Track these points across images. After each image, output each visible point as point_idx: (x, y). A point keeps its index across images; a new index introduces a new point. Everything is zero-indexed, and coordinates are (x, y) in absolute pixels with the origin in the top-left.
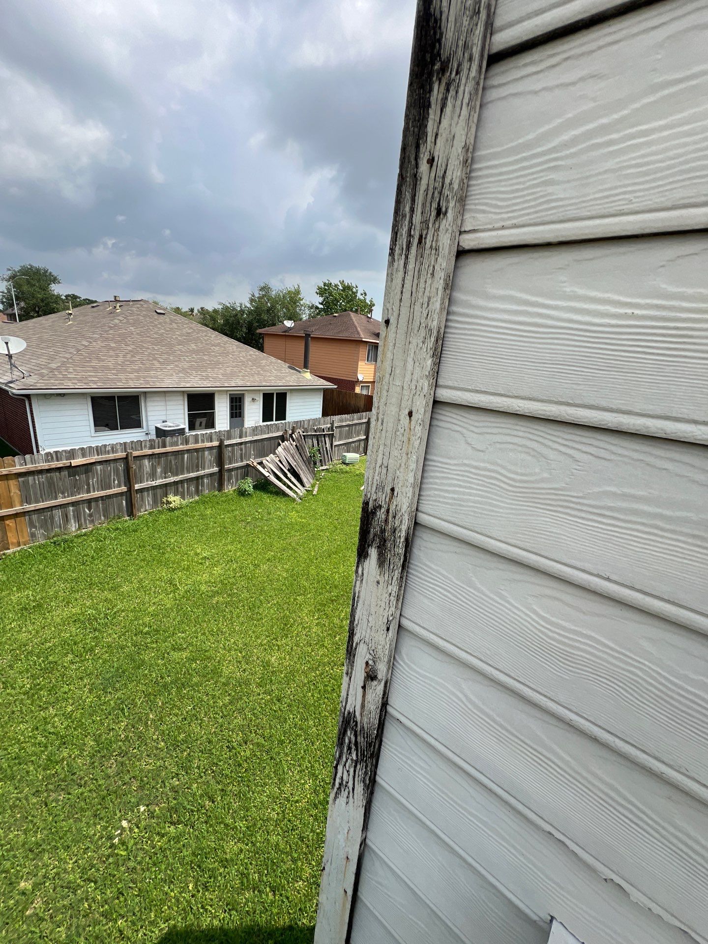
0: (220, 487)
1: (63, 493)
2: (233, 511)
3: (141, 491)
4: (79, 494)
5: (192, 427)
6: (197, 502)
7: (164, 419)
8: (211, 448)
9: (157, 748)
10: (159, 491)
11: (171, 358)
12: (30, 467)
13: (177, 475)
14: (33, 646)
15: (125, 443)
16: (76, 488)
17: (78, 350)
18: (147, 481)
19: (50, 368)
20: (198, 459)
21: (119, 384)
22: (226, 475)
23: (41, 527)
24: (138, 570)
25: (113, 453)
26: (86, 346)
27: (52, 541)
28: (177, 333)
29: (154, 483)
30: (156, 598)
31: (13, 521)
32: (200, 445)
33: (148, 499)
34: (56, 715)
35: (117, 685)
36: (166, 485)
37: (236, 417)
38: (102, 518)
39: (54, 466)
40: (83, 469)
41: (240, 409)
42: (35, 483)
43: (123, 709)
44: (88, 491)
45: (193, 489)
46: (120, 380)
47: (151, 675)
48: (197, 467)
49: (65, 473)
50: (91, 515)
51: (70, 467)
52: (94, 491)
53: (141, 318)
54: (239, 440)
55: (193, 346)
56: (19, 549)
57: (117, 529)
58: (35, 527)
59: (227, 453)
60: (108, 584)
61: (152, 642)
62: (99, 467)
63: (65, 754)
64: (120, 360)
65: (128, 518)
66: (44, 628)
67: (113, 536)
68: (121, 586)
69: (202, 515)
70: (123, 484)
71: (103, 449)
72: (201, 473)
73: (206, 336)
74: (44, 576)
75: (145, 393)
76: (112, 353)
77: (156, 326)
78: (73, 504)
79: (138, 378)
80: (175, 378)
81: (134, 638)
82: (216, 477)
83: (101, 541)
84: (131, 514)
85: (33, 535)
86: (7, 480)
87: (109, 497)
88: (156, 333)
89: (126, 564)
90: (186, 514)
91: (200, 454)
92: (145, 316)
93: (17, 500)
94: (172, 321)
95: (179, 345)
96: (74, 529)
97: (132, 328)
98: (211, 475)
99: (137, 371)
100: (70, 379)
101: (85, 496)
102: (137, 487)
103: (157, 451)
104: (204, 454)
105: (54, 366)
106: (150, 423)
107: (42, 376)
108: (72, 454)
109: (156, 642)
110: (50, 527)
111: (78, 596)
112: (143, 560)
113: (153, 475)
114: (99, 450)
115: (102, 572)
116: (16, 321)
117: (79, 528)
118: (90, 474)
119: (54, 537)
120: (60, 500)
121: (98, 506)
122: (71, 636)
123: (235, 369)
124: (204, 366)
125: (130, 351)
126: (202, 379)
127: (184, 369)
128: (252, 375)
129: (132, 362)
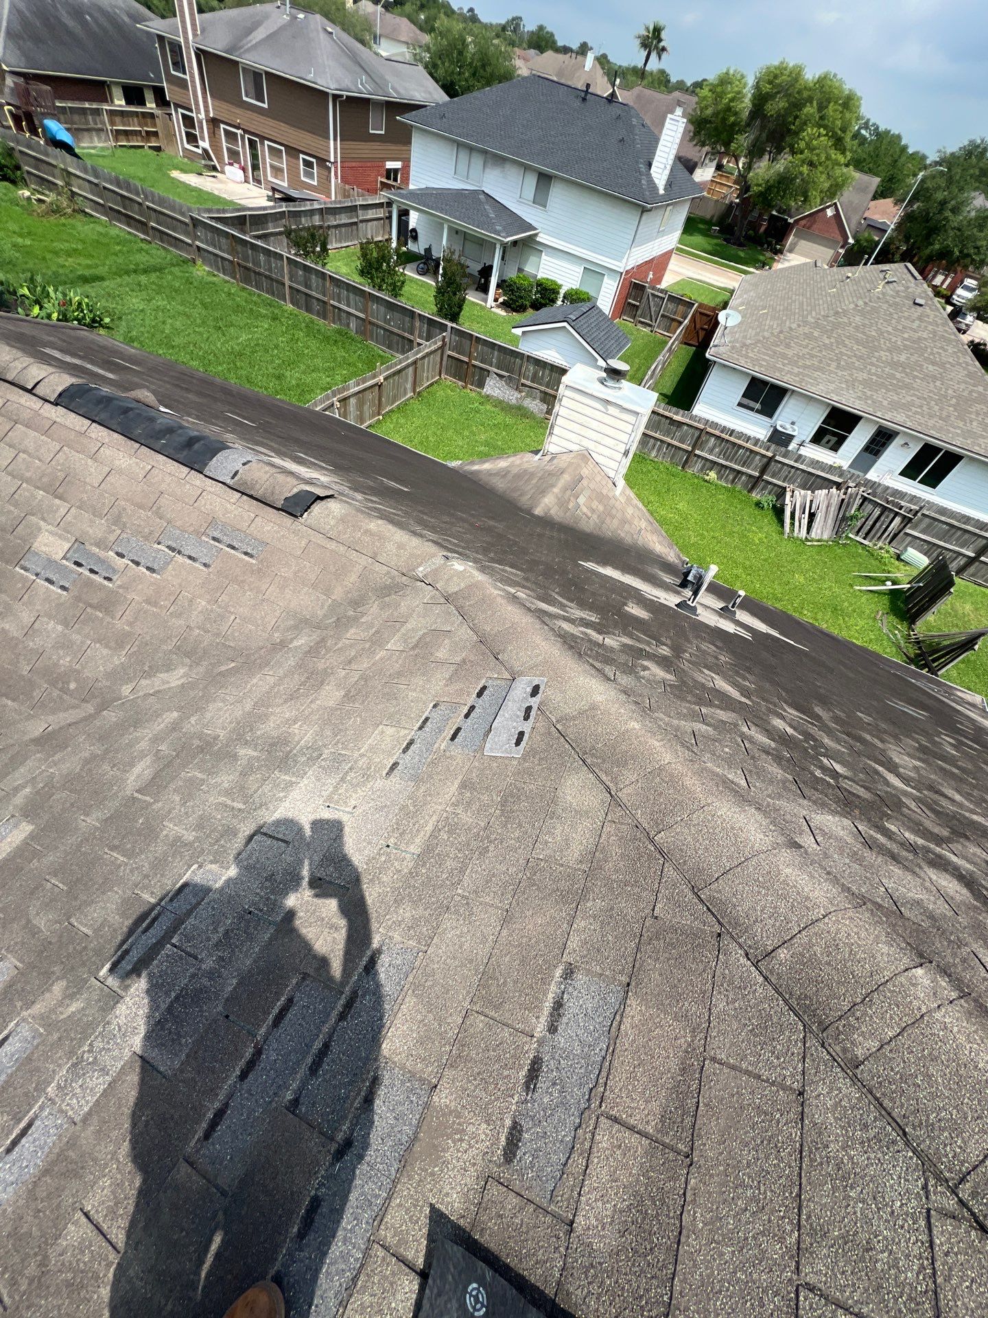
0: (750, 491)
1: (661, 432)
3: (699, 456)
4: (667, 437)
5: (817, 439)
6: (724, 487)
10: (708, 464)
11: (857, 364)
13: (726, 460)
16: (667, 433)
17: (781, 332)
18: (705, 452)
19: (744, 344)
20: (748, 458)
21: (778, 376)
22: (762, 484)
25: (698, 423)
26: (791, 329)
29: (708, 456)
32: (756, 449)
33: (699, 465)
36: (715, 463)
37: (870, 453)
38: (669, 458)
39: (665, 414)
40: (677, 424)
41: (882, 446)
44: (672, 438)
45: (731, 477)
48: (744, 463)
49: (668, 421)
50: (665, 453)
52: (674, 440)
54: (792, 463)
57: (672, 471)
59: (775, 467)
62: (685, 428)
65: (680, 468)
72: (744, 469)
75: (793, 391)
77: (888, 322)
78: (662, 441)
79: (797, 375)
80: (832, 387)
82: (754, 480)
87: (680, 449)
90: (706, 488)
91: (752, 455)
92: (893, 305)
94: (920, 318)
96: (653, 456)
97: (857, 318)
98: (750, 476)
99: (805, 367)
100: (747, 357)
101: (668, 440)
102: (697, 452)
103: (723, 435)
104: (755, 457)
105: (749, 342)
106: (777, 418)
107: (733, 348)
110: (644, 447)
113: (711, 451)
117: (656, 457)
118: (679, 429)
120: (657, 435)
121: (671, 450)
123: (918, 402)
124: (882, 385)
125: (825, 345)
126: (859, 398)
127: (855, 380)
128: (931, 416)
129: (812, 356)
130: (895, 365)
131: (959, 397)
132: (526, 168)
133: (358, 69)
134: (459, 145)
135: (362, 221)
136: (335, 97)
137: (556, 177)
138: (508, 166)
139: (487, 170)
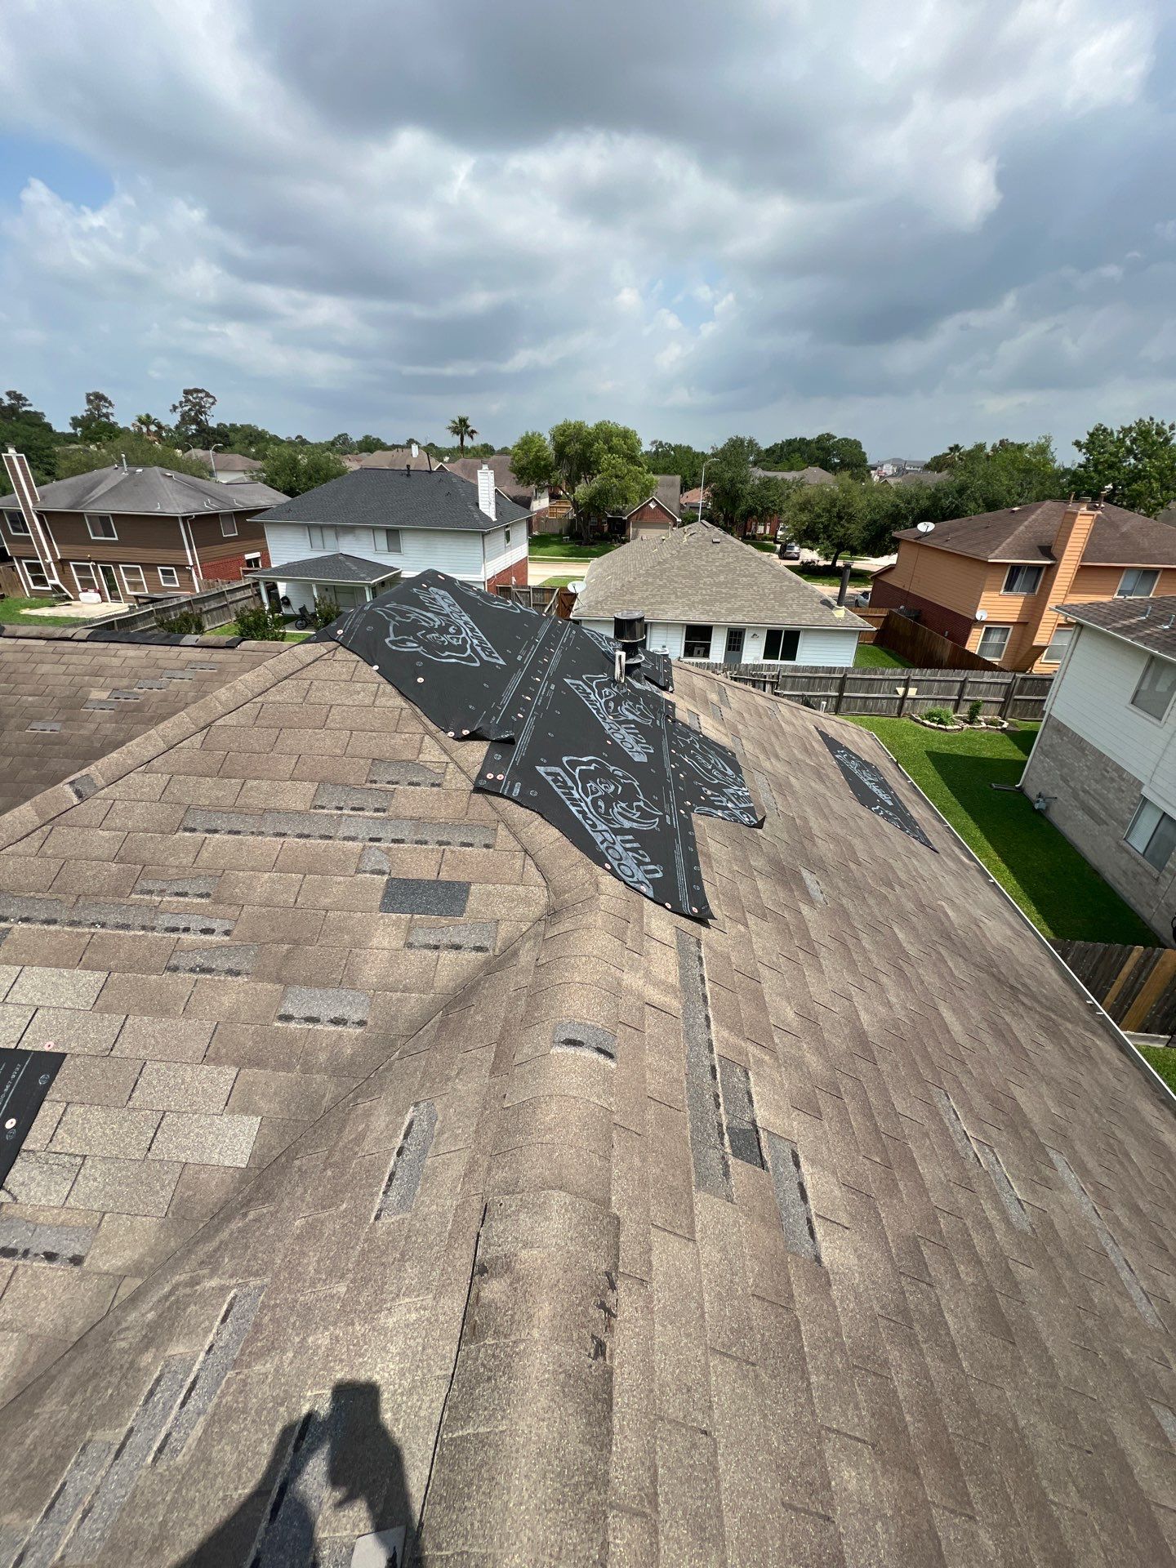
5: (689, 651)
7: (664, 643)
28: (717, 564)
37: (733, 651)
41: (739, 643)
46: (637, 611)
73: (746, 565)
75: (652, 622)
79: (649, 611)
80: (678, 612)
99: (652, 604)
100: (602, 609)
106: (651, 648)
123: (747, 604)
124: (716, 600)
125: (660, 586)
126: (702, 613)
127: (693, 602)
128: (761, 611)
129: (654, 596)
130: (719, 585)
131: (774, 593)
132: (374, 529)
133: (202, 495)
134: (310, 527)
135: (232, 603)
136: (184, 519)
137: (402, 529)
138: (357, 532)
139: (341, 539)
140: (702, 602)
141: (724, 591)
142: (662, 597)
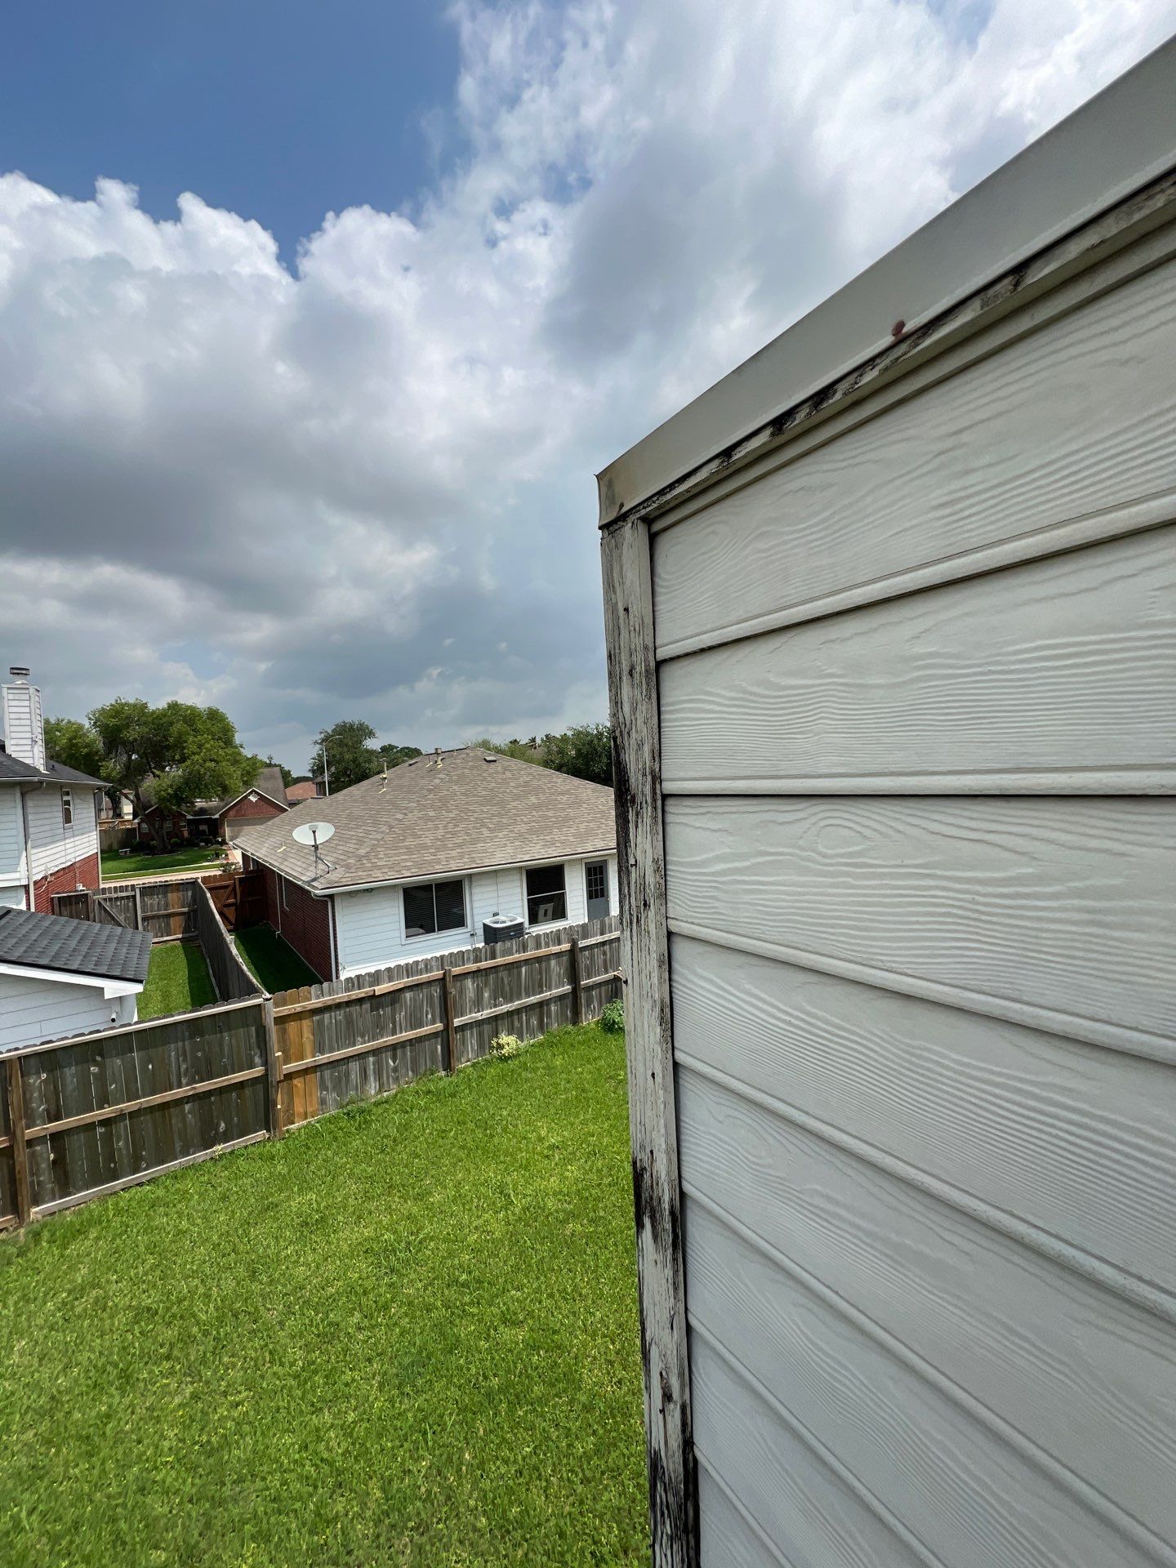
0: (576, 1019)
1: (363, 1036)
2: (595, 1060)
3: (462, 1028)
4: (382, 1037)
5: (534, 919)
6: (541, 1045)
7: (495, 910)
8: (558, 955)
9: (475, 1529)
10: (487, 1028)
11: (504, 821)
12: (327, 999)
13: (511, 1001)
14: (311, 1291)
15: (442, 957)
16: (379, 1029)
17: (391, 827)
18: (470, 1012)
19: (357, 856)
20: (540, 973)
21: (438, 868)
22: (583, 996)
23: (334, 1088)
24: (455, 1165)
25: (427, 973)
26: (400, 820)
27: (345, 1111)
28: (512, 784)
29: (479, 1016)
30: (479, 1217)
31: (302, 1079)
32: (543, 951)
33: (472, 1042)
34: (332, 1425)
35: (420, 1382)
36: (496, 1018)
37: (597, 897)
38: (410, 1073)
39: (354, 997)
40: (388, 999)
41: (602, 884)
42: (331, 1022)
43: (425, 1433)
44: (394, 1033)
45: (534, 1022)
46: (439, 862)
47: (469, 1369)
48: (541, 986)
49: (367, 1006)
50: (395, 1070)
51: (373, 997)
52: (401, 1033)
53: (467, 771)
54: (599, 939)
55: (533, 799)
56: (305, 1122)
57: (429, 1092)
58: (327, 1090)
59: (583, 960)
60: (414, 1188)
61: (472, 1303)
62: (408, 995)
63: (340, 1507)
64: (441, 832)
65: (443, 1073)
66: (326, 1260)
67: (422, 1103)
68: (430, 1193)
69: (548, 1067)
70: (438, 1019)
71: (414, 967)
72: (546, 995)
73: (550, 782)
74: (332, 1168)
75: (470, 876)
76: (430, 825)
77: (484, 779)
78: (375, 1052)
79: (461, 856)
80: (509, 849)
81: (446, 1292)
82: (569, 1002)
83: (407, 1112)
84: (448, 1067)
85: (323, 1102)
86: (301, 1019)
87: (420, 1039)
88: (485, 789)
89: (438, 1153)
90: (524, 1067)
91: (544, 964)
92: (471, 768)
93: (308, 1049)
94: (505, 769)
95: (514, 800)
96: (373, 1092)
97: (454, 787)
98: (561, 998)
99: (460, 846)
100: (380, 868)
101: (389, 1039)
102: (457, 1022)
103: (484, 964)
104: (550, 965)
105: (362, 852)
106: (477, 918)
107: (348, 867)
108: (376, 978)
109: (478, 1303)
110: (344, 1090)
111: (372, 1205)
112: (463, 1148)
113: (478, 1004)
114: (409, 970)
115: (406, 1166)
116: (325, 795)
117: (380, 1091)
118: (397, 1005)
119: (348, 1104)
120: (360, 1047)
121: (404, 1054)
122: (360, 1278)
124: (550, 827)
126: (545, 845)
127: (521, 834)
129: (454, 834)
140: (531, 831)
141: (550, 814)
142: (468, 834)
